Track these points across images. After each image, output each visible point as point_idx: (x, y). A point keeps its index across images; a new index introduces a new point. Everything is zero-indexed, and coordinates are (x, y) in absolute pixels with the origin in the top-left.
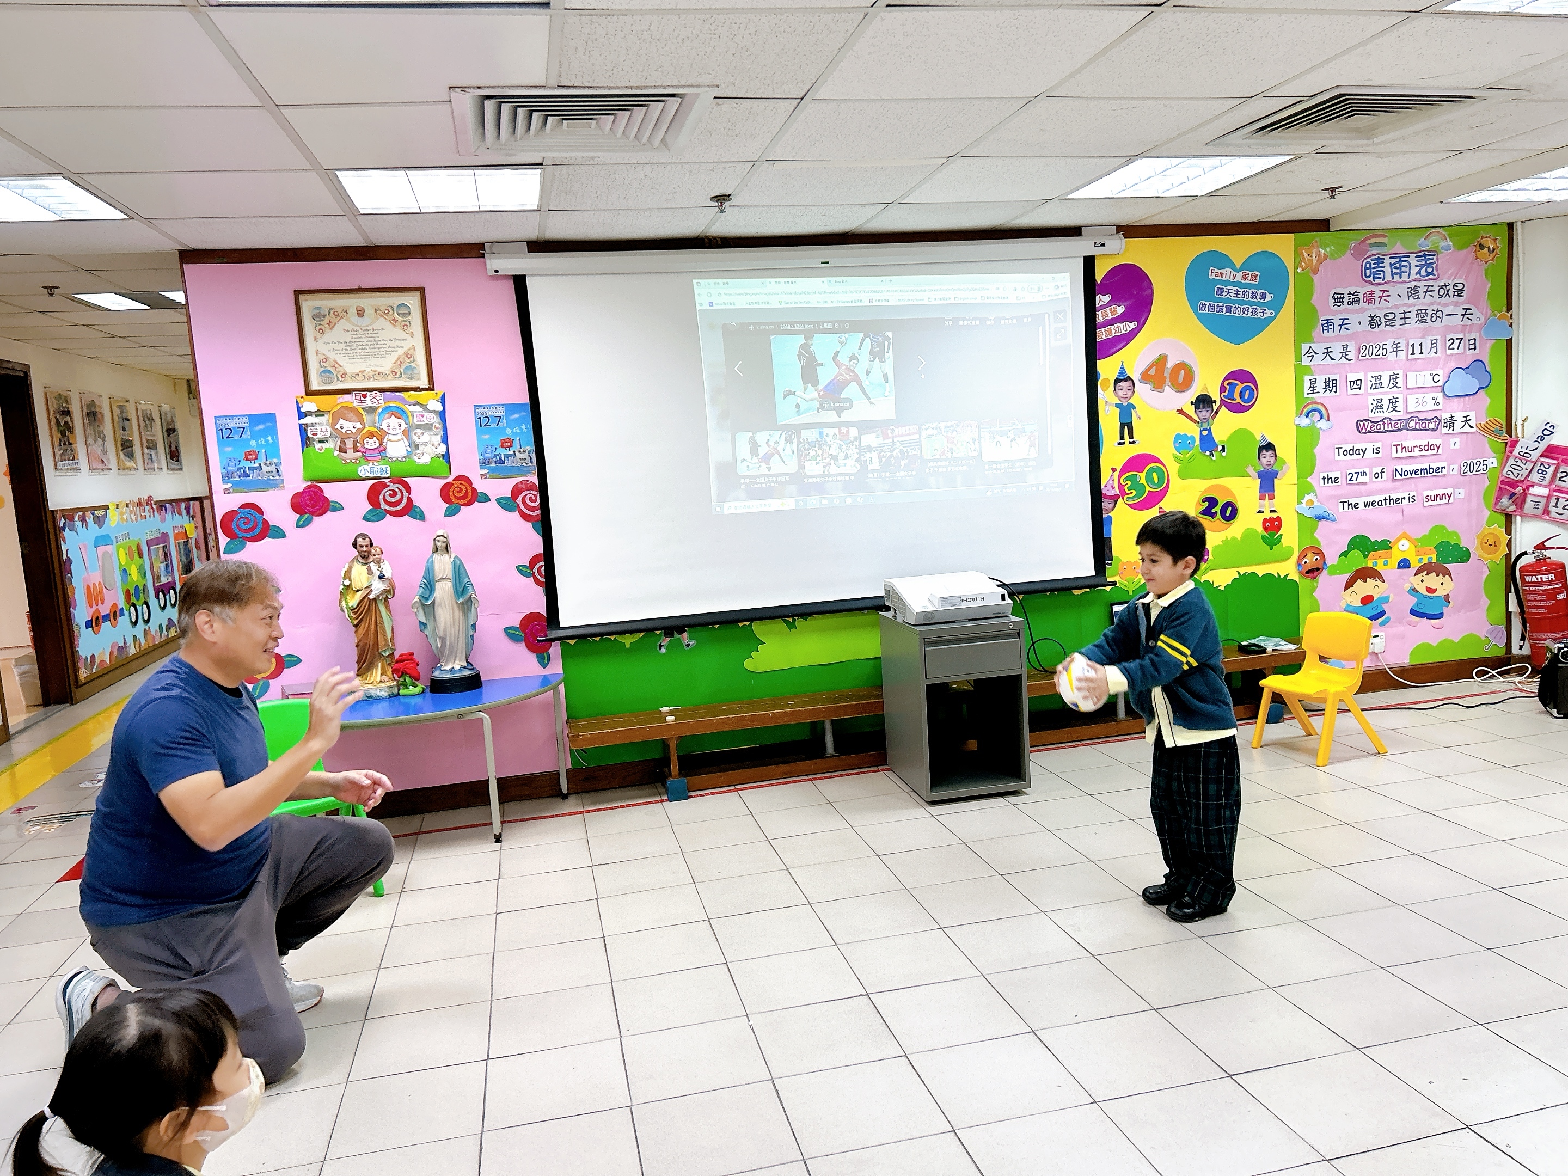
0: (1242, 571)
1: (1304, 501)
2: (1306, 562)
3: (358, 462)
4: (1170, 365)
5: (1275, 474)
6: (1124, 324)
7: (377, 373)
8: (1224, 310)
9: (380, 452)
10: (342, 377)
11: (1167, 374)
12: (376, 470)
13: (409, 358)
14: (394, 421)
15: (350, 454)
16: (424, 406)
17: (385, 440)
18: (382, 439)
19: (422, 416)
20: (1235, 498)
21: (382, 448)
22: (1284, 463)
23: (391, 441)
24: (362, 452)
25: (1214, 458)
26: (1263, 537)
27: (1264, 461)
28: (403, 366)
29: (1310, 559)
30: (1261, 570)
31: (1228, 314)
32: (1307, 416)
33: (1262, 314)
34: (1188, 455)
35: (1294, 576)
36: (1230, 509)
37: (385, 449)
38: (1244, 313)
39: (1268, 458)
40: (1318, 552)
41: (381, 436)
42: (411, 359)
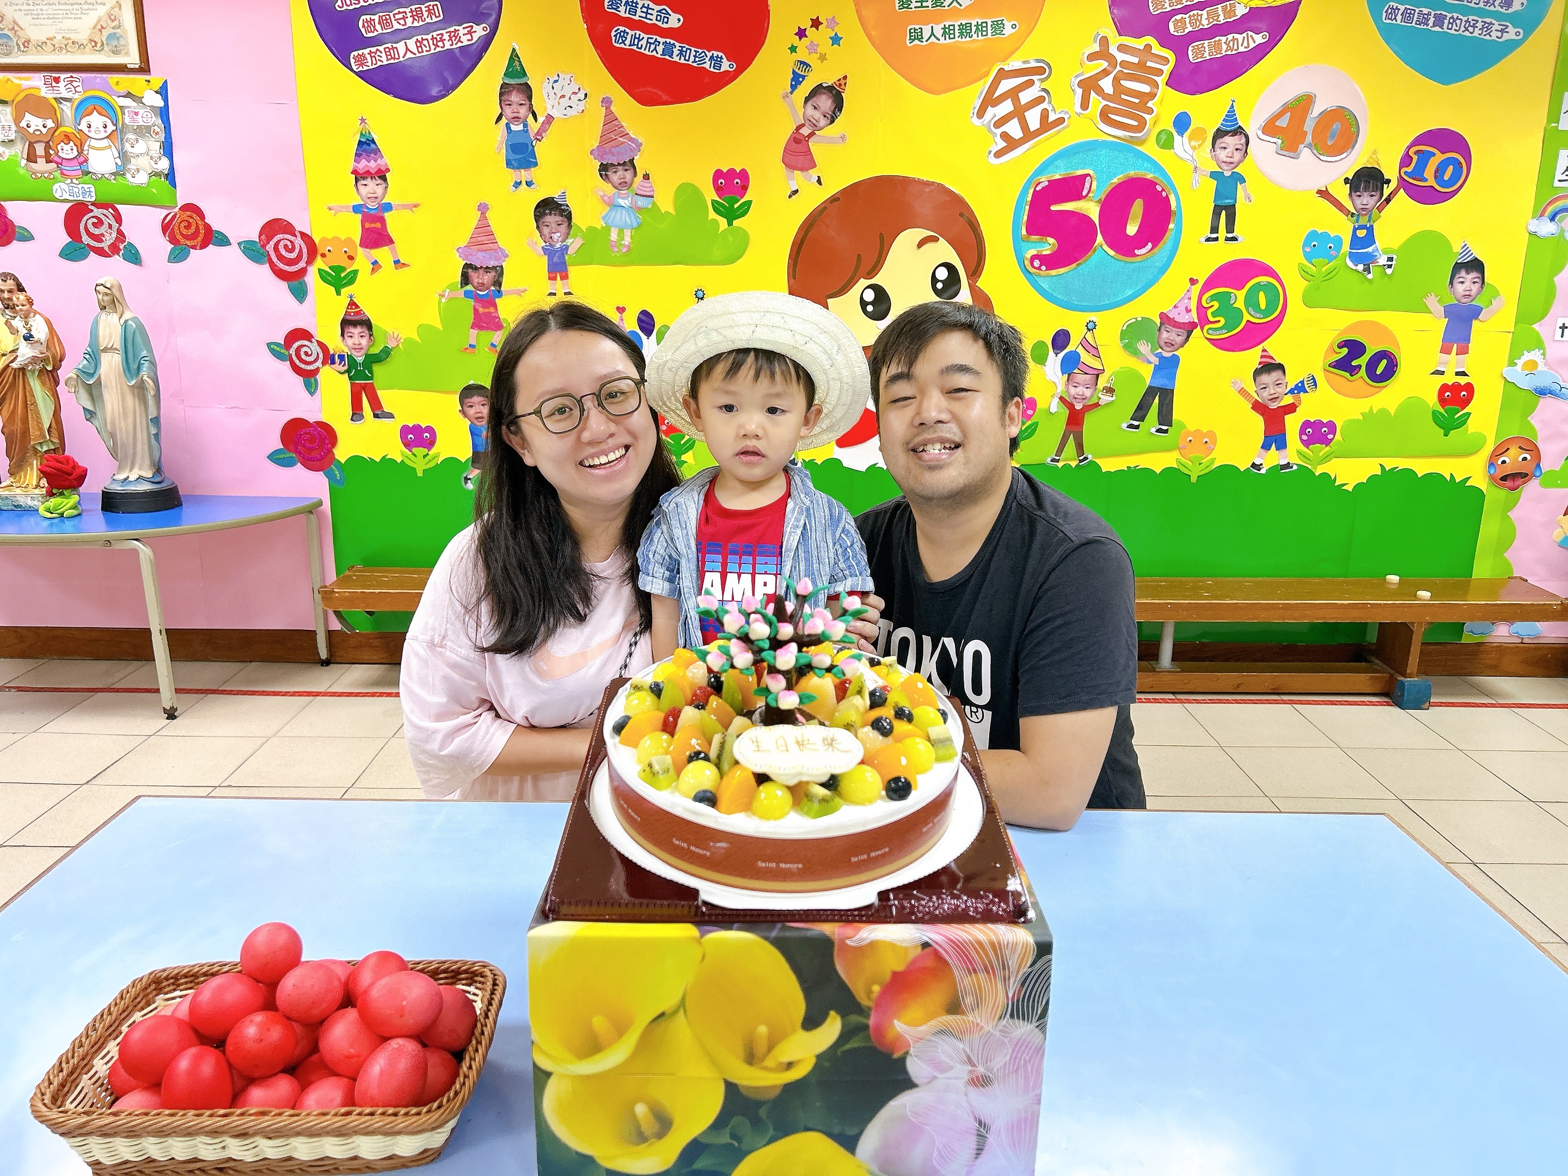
0: (1390, 464)
1: (1520, 363)
2: (1504, 462)
3: (52, 176)
4: (1317, 110)
5: (1476, 312)
6: (1245, 35)
7: (70, 42)
8: (1432, 20)
9: (80, 164)
10: (25, 47)
11: (1309, 126)
12: (76, 190)
13: (113, 21)
14: (96, 120)
15: (41, 165)
16: (138, 100)
17: (86, 148)
18: (82, 145)
19: (136, 114)
20: (1398, 346)
21: (81, 159)
22: (1496, 294)
23: (95, 148)
24: (56, 163)
25: (1370, 276)
26: (1435, 415)
27: (1460, 288)
28: (105, 33)
29: (1514, 458)
30: (1421, 467)
31: (1437, 29)
32: (1552, 219)
33: (1499, 34)
34: (1324, 269)
35: (1480, 481)
36: (1384, 362)
37: (86, 161)
38: (1467, 29)
39: (1468, 284)
40: (1530, 447)
41: (80, 141)
42: (116, 23)
